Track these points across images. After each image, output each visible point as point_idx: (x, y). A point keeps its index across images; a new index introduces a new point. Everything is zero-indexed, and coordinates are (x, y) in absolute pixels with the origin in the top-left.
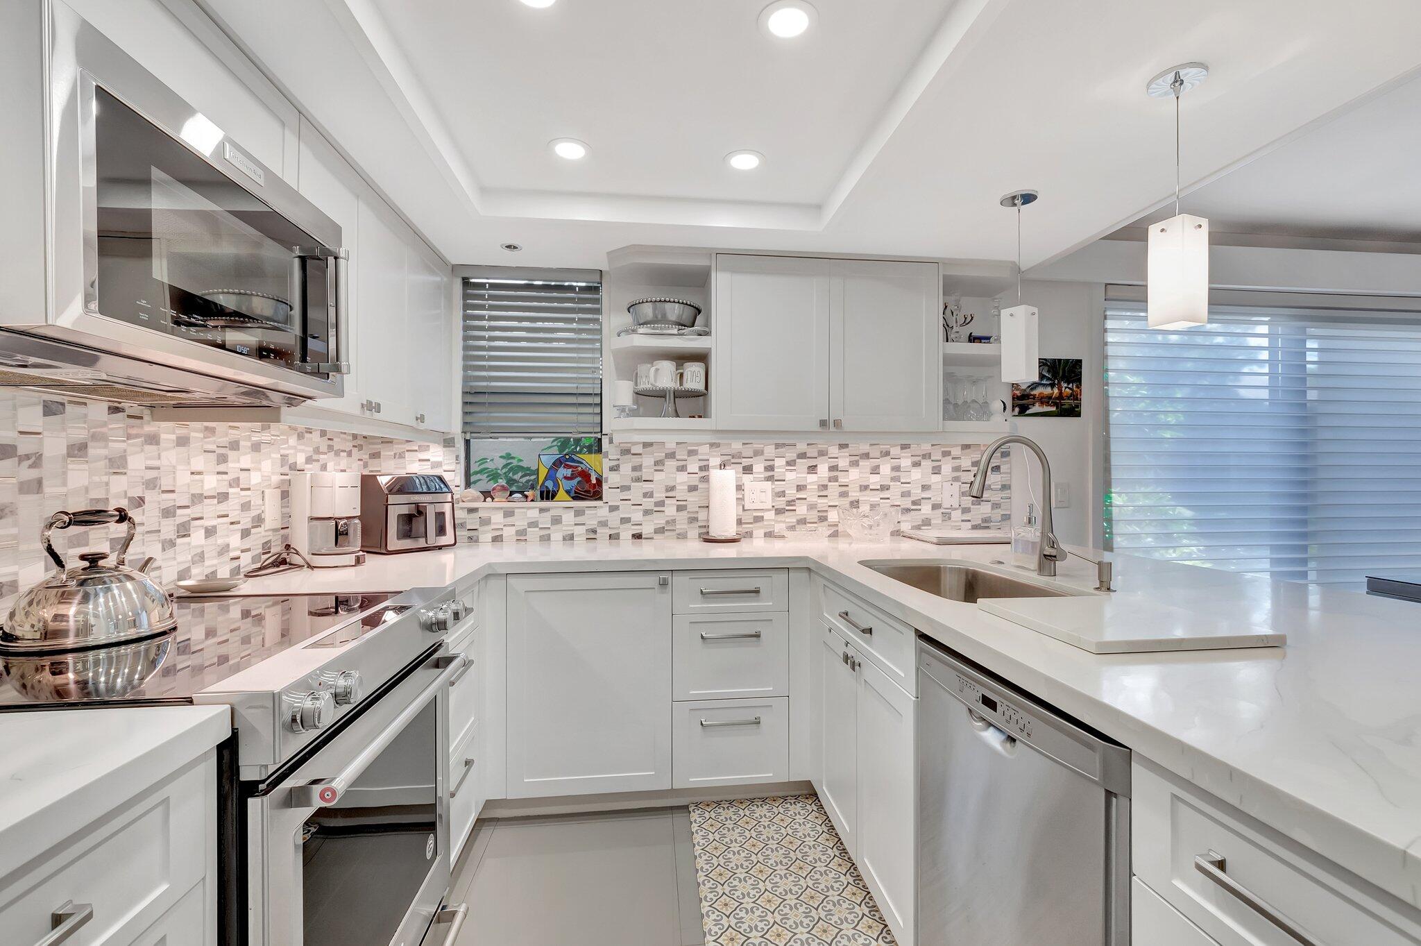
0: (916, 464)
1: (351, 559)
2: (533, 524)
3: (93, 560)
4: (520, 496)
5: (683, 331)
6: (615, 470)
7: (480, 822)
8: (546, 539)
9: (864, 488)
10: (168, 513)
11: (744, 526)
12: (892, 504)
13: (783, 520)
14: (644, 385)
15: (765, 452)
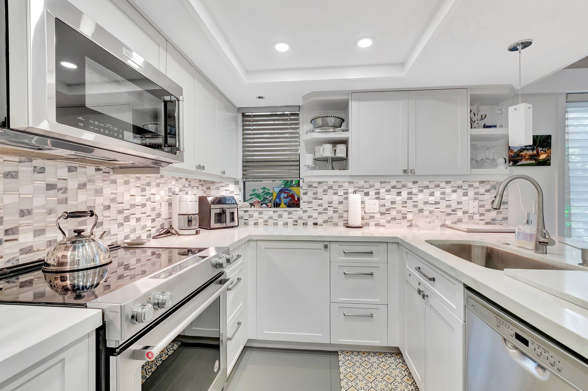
0: (454, 191)
1: (194, 232)
2: (271, 218)
3: (79, 232)
4: (265, 205)
5: (336, 130)
6: (305, 194)
7: (246, 348)
8: (276, 224)
9: (426, 203)
10: (120, 212)
11: (365, 220)
12: (441, 211)
13: (384, 218)
14: (318, 156)
15: (375, 186)
